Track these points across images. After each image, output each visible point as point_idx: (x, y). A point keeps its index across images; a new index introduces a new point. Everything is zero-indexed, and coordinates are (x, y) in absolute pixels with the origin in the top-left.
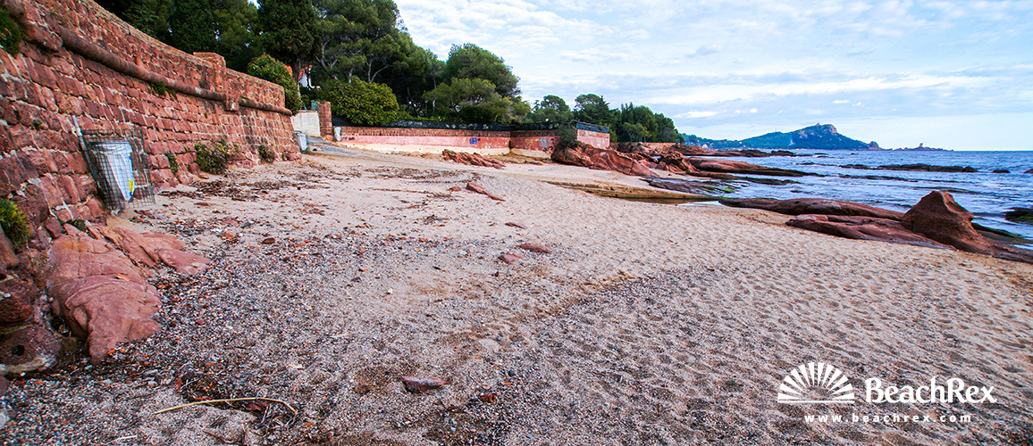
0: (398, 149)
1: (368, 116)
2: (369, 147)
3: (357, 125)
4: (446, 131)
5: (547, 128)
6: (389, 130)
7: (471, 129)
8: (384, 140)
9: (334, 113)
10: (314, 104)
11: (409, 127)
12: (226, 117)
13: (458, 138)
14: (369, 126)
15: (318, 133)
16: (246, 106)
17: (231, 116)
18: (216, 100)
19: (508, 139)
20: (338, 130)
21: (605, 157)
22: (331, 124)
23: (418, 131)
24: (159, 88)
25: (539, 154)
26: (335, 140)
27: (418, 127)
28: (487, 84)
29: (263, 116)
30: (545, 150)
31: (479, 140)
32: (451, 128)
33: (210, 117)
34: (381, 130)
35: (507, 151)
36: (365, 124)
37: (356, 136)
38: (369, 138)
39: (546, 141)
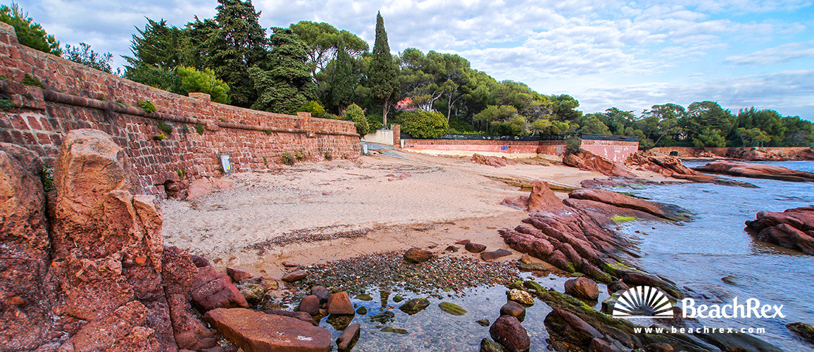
0: (444, 153)
1: (423, 133)
2: (423, 152)
3: (416, 138)
4: (482, 141)
5: (562, 139)
6: (438, 141)
7: (504, 139)
8: (434, 147)
9: (402, 132)
10: (392, 126)
11: (454, 139)
12: (307, 140)
13: (491, 146)
14: (424, 139)
15: (392, 143)
16: (320, 134)
17: (310, 140)
18: (302, 133)
19: (537, 147)
20: (402, 141)
21: (593, 161)
22: (399, 138)
23: (460, 141)
24: (268, 132)
25: (555, 158)
26: (400, 147)
27: (461, 139)
28: (510, 109)
29: (332, 138)
30: (560, 155)
31: (510, 147)
32: (487, 139)
33: (296, 141)
34: (433, 141)
35: (535, 155)
36: (421, 137)
37: (416, 145)
38: (424, 146)
39: (560, 148)
